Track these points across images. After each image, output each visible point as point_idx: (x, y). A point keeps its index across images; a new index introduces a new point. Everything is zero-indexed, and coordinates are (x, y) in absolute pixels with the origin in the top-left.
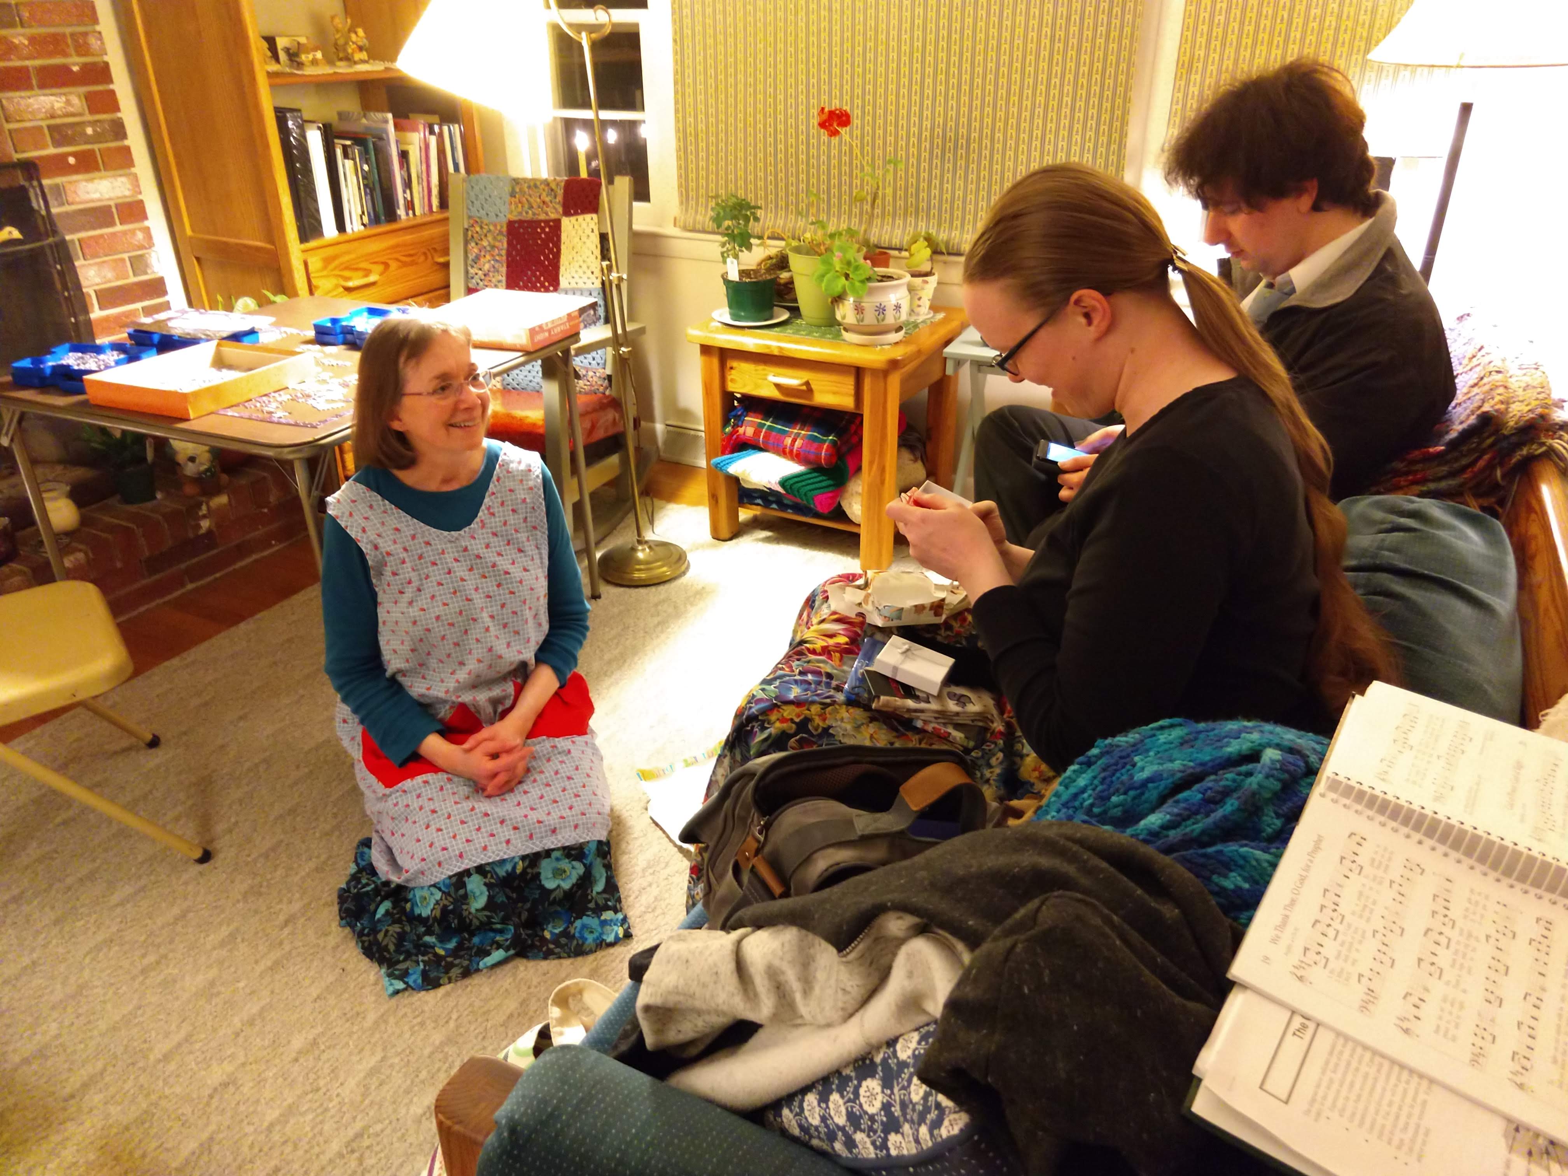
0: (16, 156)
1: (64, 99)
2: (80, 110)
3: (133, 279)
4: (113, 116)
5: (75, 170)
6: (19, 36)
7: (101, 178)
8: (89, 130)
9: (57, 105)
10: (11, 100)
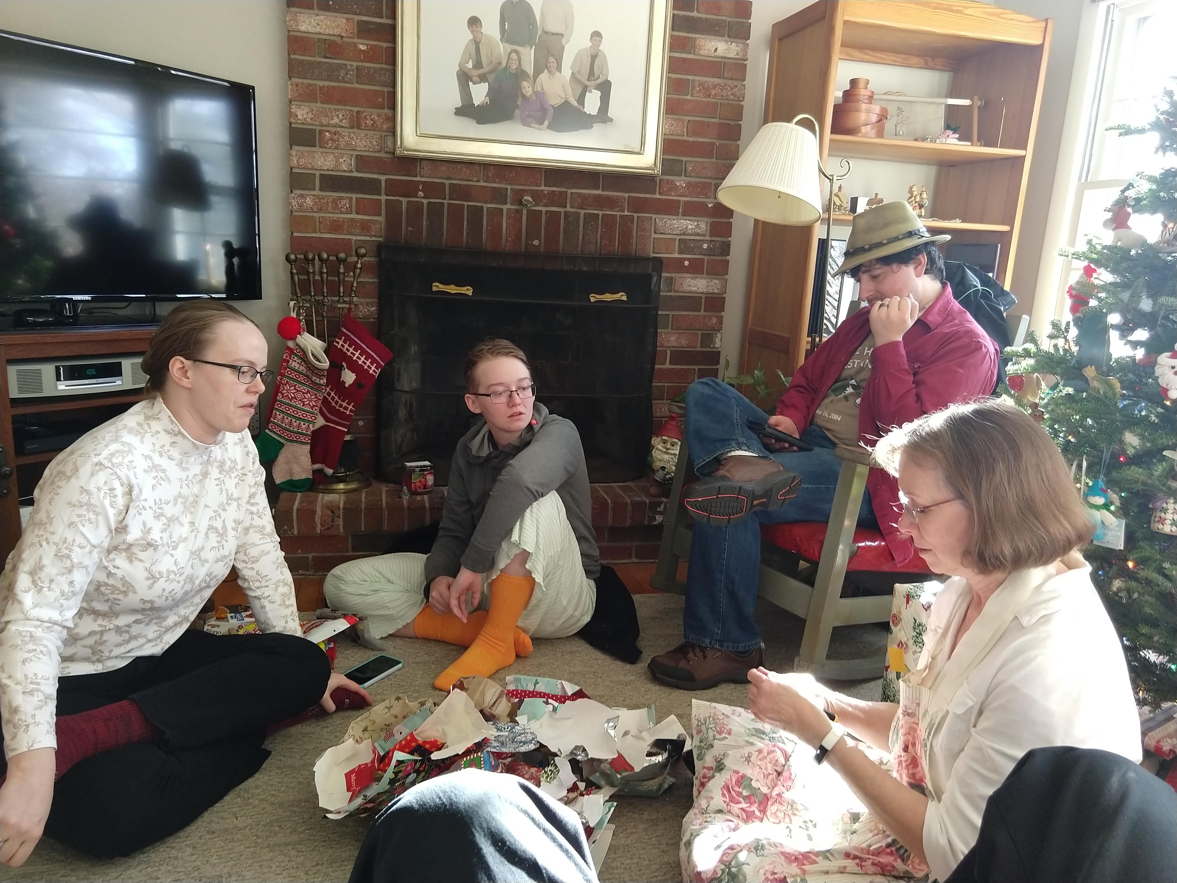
0: (652, 255)
1: (696, 223)
2: (704, 233)
3: (699, 349)
4: (726, 240)
5: (687, 270)
6: (681, 182)
7: (701, 278)
8: (705, 246)
9: (690, 227)
10: (662, 219)
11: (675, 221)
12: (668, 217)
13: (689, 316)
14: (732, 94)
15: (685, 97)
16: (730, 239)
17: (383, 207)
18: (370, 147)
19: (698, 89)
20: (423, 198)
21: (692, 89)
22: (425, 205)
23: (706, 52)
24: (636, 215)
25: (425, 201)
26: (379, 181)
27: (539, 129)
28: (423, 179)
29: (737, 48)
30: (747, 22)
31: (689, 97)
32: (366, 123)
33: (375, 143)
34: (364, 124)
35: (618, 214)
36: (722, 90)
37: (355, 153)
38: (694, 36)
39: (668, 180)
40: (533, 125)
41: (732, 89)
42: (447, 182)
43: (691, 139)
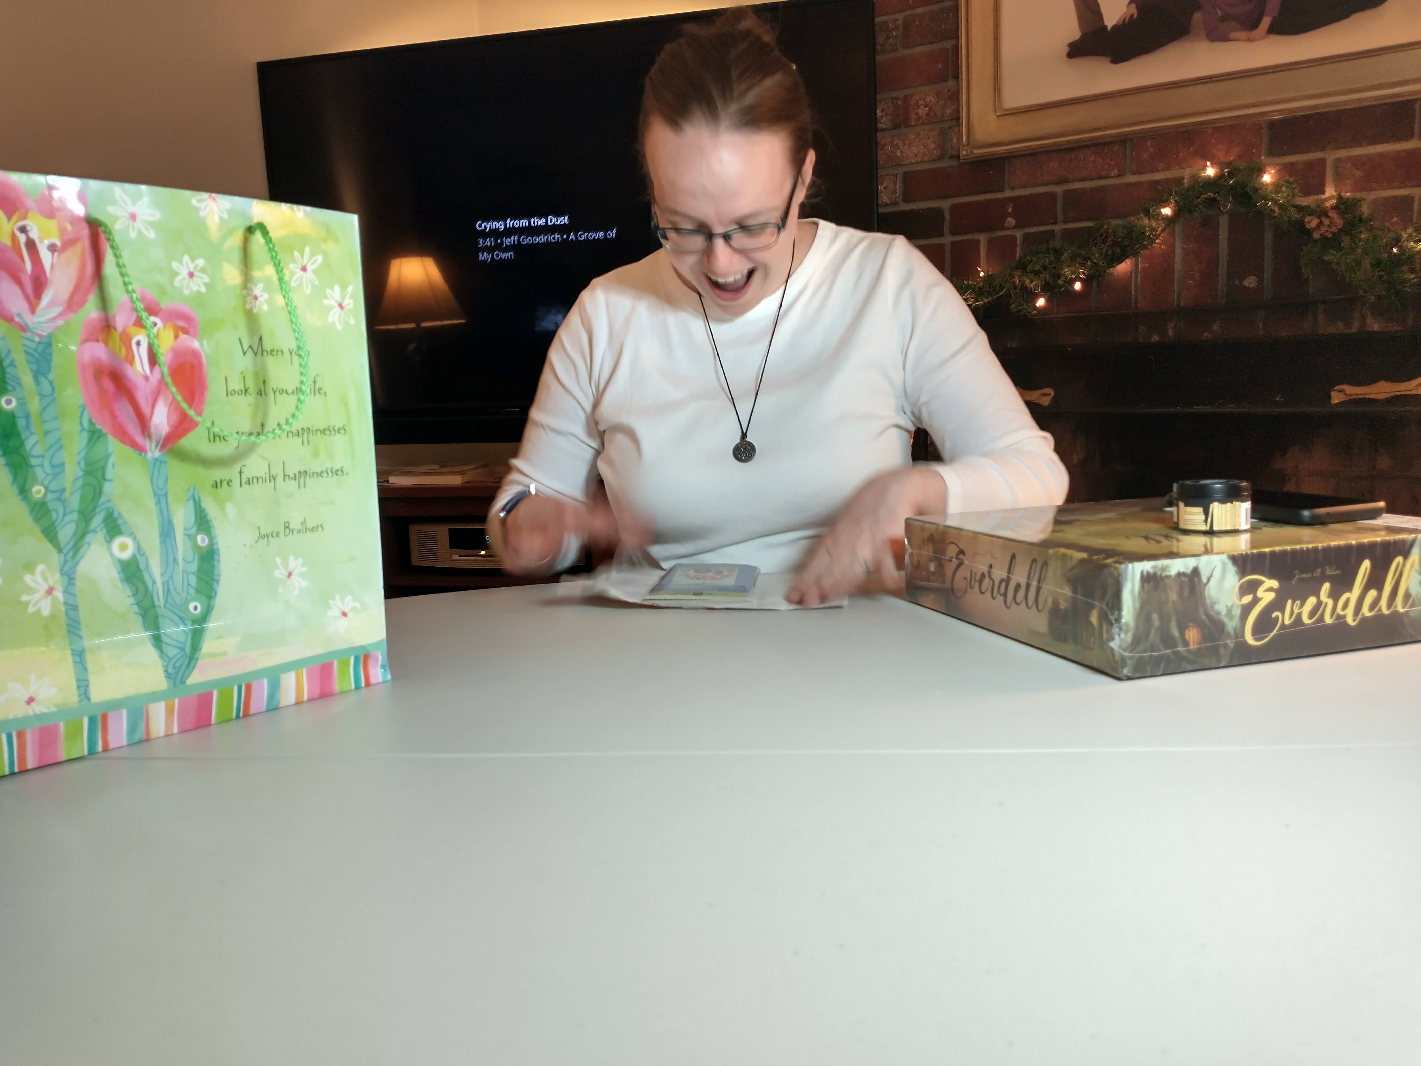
17: (948, 255)
18: (924, 155)
20: (1013, 228)
22: (1019, 241)
25: (1019, 234)
26: (939, 212)
27: (1249, 40)
28: (1017, 193)
32: (917, 114)
33: (932, 146)
34: (913, 116)
37: (900, 171)
40: (1233, 35)
42: (1059, 190)
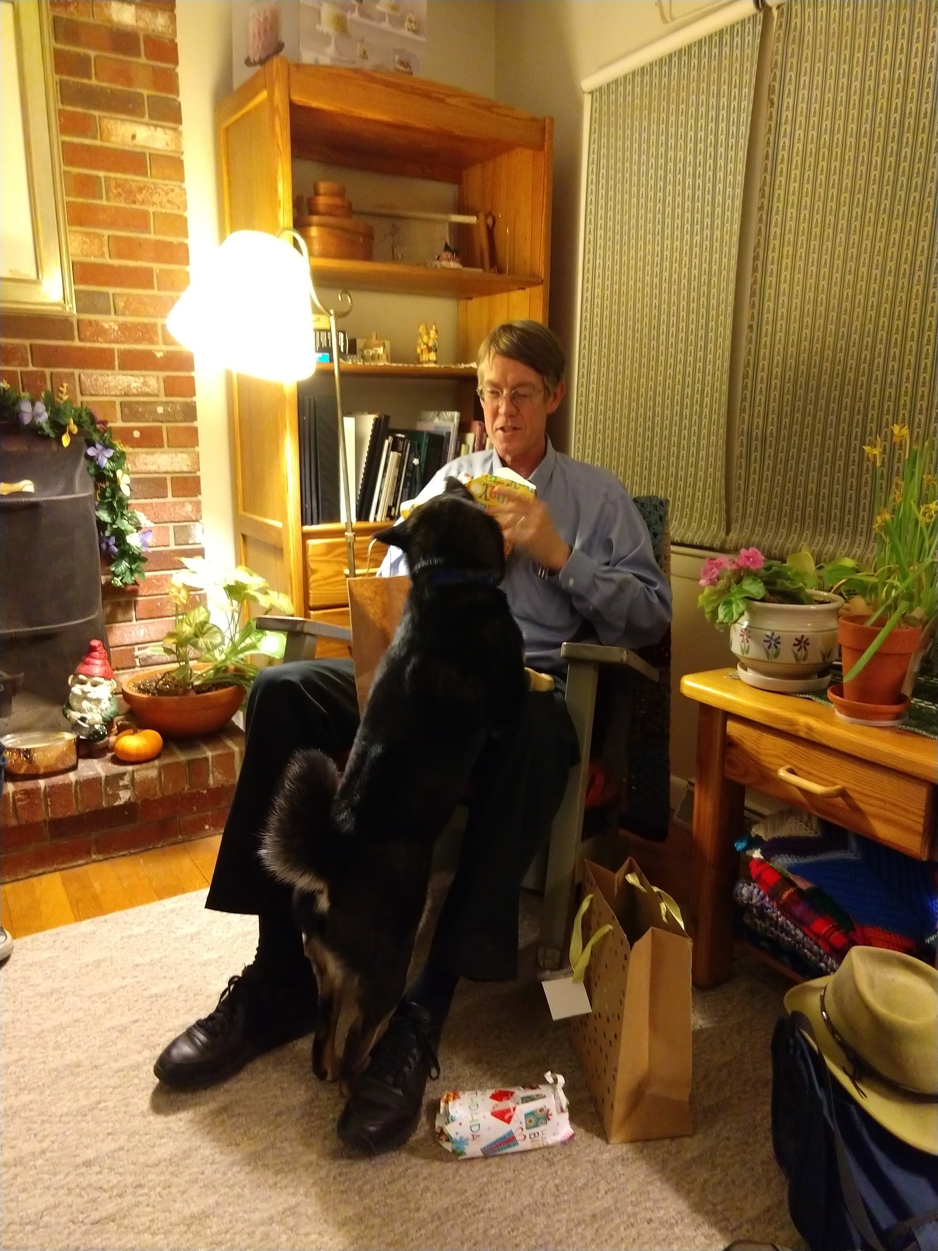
1: (142, 380)
2: (156, 392)
3: (173, 547)
4: (188, 400)
5: (137, 443)
6: (109, 322)
7: (162, 453)
8: (160, 410)
9: (134, 385)
10: (90, 376)
11: (110, 378)
12: (99, 371)
13: (151, 504)
14: (169, 201)
15: (97, 202)
16: (194, 399)
19: (115, 191)
21: (107, 193)
23: (119, 140)
24: (48, 371)
29: (165, 136)
30: (175, 100)
31: (104, 202)
35: (19, 369)
36: (151, 194)
38: (96, 113)
39: (90, 322)
41: (167, 193)
43: (116, 262)
